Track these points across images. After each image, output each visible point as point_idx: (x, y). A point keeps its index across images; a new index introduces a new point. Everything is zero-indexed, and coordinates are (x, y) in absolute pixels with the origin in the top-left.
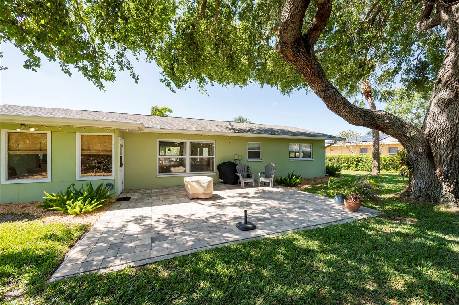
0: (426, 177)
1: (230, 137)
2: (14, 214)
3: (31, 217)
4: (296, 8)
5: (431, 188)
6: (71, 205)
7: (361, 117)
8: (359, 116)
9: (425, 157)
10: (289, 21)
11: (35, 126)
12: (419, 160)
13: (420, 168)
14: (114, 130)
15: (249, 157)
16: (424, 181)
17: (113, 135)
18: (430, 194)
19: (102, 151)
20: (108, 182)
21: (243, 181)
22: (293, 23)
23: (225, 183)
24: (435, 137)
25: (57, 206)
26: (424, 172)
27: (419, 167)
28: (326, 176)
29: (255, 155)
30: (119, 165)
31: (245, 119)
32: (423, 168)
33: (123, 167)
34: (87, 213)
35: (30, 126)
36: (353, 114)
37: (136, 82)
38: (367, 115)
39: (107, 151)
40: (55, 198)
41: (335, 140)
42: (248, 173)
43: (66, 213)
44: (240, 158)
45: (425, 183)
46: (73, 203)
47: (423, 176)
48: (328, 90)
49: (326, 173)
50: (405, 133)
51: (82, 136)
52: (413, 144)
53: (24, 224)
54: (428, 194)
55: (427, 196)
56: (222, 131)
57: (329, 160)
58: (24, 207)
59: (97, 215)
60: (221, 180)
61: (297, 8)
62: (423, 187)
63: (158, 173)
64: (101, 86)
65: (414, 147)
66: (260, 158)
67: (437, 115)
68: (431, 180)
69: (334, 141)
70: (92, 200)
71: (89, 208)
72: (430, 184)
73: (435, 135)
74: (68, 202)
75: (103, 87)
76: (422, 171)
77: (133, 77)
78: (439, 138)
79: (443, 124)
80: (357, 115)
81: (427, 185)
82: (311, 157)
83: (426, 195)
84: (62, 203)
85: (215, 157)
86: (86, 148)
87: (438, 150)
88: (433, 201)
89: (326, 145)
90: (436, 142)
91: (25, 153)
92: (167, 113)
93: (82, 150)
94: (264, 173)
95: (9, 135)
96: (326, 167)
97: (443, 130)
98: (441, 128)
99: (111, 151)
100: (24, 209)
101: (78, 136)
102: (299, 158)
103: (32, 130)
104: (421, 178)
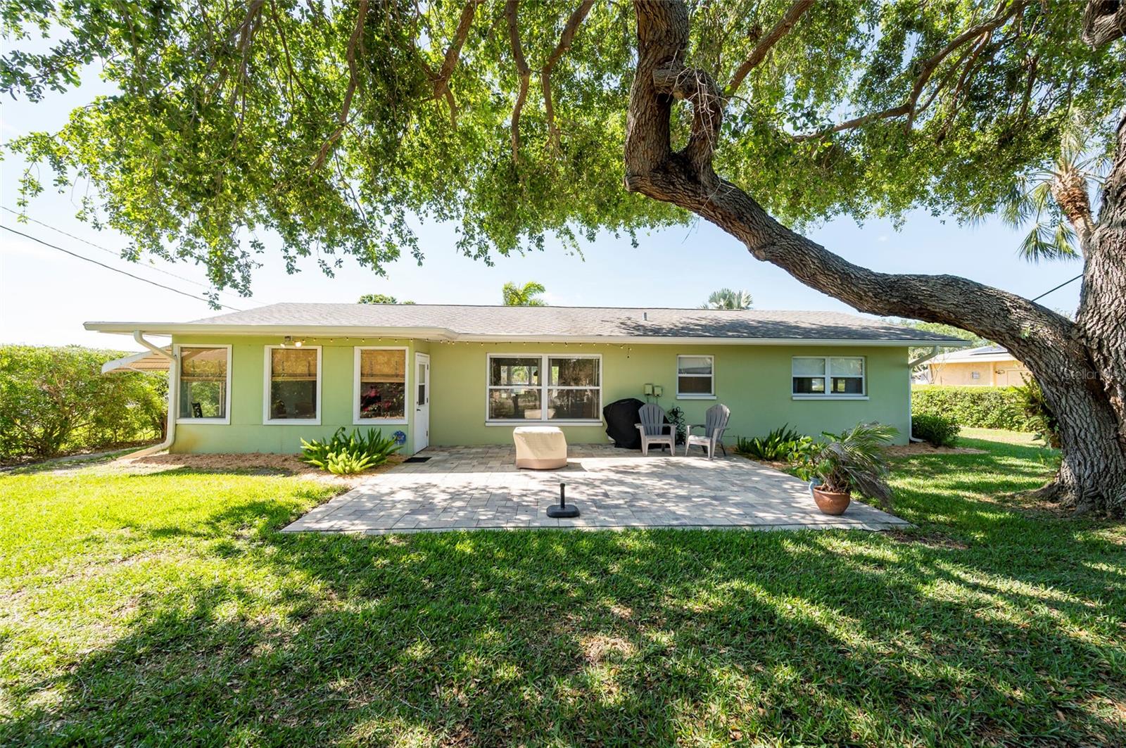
0: (1090, 447)
1: (628, 346)
2: (272, 468)
3: (287, 472)
4: (642, 114)
5: (1107, 480)
6: (334, 459)
7: (875, 296)
8: (871, 294)
9: (1082, 393)
10: (635, 137)
11: (302, 339)
12: (1063, 401)
13: (1071, 423)
14: (406, 341)
15: (680, 391)
16: (1088, 459)
17: (407, 348)
18: (1104, 494)
19: (392, 376)
20: (398, 429)
21: (646, 441)
22: (643, 139)
23: (617, 445)
24: (1101, 340)
25: (316, 459)
26: (1082, 434)
27: (1068, 420)
28: (911, 442)
29: (696, 384)
30: (417, 399)
31: (737, 293)
32: (1078, 422)
33: (427, 404)
34: (352, 473)
35: (296, 339)
36: (855, 290)
37: (420, 264)
38: (897, 291)
39: (397, 376)
40: (315, 448)
41: (935, 347)
42: (666, 425)
43: (327, 471)
44: (657, 391)
45: (1089, 464)
46: (337, 457)
47: (1082, 445)
48: (774, 244)
49: (914, 435)
50: (1013, 329)
51: (363, 352)
52: (1040, 357)
53: (278, 479)
54: (1100, 496)
55: (1097, 501)
56: (612, 332)
57: (974, 402)
58: (286, 460)
59: (365, 477)
60: (610, 438)
61: (645, 113)
62: (1087, 474)
63: (487, 419)
64: (382, 272)
65: (1043, 366)
66: (710, 392)
67: (1100, 280)
68: (1107, 457)
69: (930, 350)
70: (361, 454)
71: (357, 466)
72: (1102, 467)
73: (1098, 332)
74: (330, 455)
75: (384, 273)
76: (1077, 431)
77: (416, 256)
78: (1112, 341)
79: (1116, 302)
80: (865, 292)
81: (1096, 471)
82: (861, 392)
83: (1093, 498)
84: (322, 455)
85: (600, 388)
86: (367, 371)
87: (1116, 373)
88: (1109, 514)
89: (911, 361)
90: (1105, 352)
91: (291, 379)
92: (536, 297)
93: (362, 375)
94: (702, 426)
95: (274, 352)
96: (914, 419)
97: (1117, 320)
98: (1113, 314)
99: (403, 376)
100: (286, 463)
101: (357, 351)
102: (824, 392)
103: (298, 345)
104: (1079, 449)
